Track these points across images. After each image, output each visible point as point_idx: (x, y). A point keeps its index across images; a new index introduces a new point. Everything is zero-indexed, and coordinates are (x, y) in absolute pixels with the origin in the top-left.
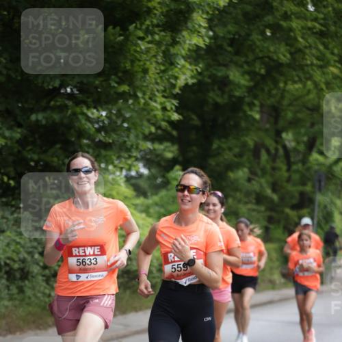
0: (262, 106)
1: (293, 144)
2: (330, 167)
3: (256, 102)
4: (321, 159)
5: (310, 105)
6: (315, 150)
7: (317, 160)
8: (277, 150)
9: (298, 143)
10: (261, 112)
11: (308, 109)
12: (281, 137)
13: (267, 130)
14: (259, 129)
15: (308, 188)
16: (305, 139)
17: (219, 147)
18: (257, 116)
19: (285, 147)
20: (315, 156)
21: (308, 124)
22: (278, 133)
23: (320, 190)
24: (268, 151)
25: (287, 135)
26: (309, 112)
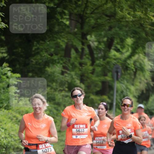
0: (70, 14)
1: (96, 44)
2: (125, 61)
3: (66, 12)
4: (118, 55)
5: (108, 13)
6: (113, 48)
7: (115, 55)
8: (83, 49)
9: (100, 42)
10: (70, 19)
11: (107, 16)
12: (86, 39)
13: (75, 34)
14: (69, 33)
15: (108, 78)
16: (105, 39)
17: (38, 49)
18: (68, 23)
19: (89, 47)
20: (113, 53)
21: (107, 28)
22: (84, 36)
23: (117, 79)
24: (76, 50)
25: (91, 37)
26: (107, 18)
